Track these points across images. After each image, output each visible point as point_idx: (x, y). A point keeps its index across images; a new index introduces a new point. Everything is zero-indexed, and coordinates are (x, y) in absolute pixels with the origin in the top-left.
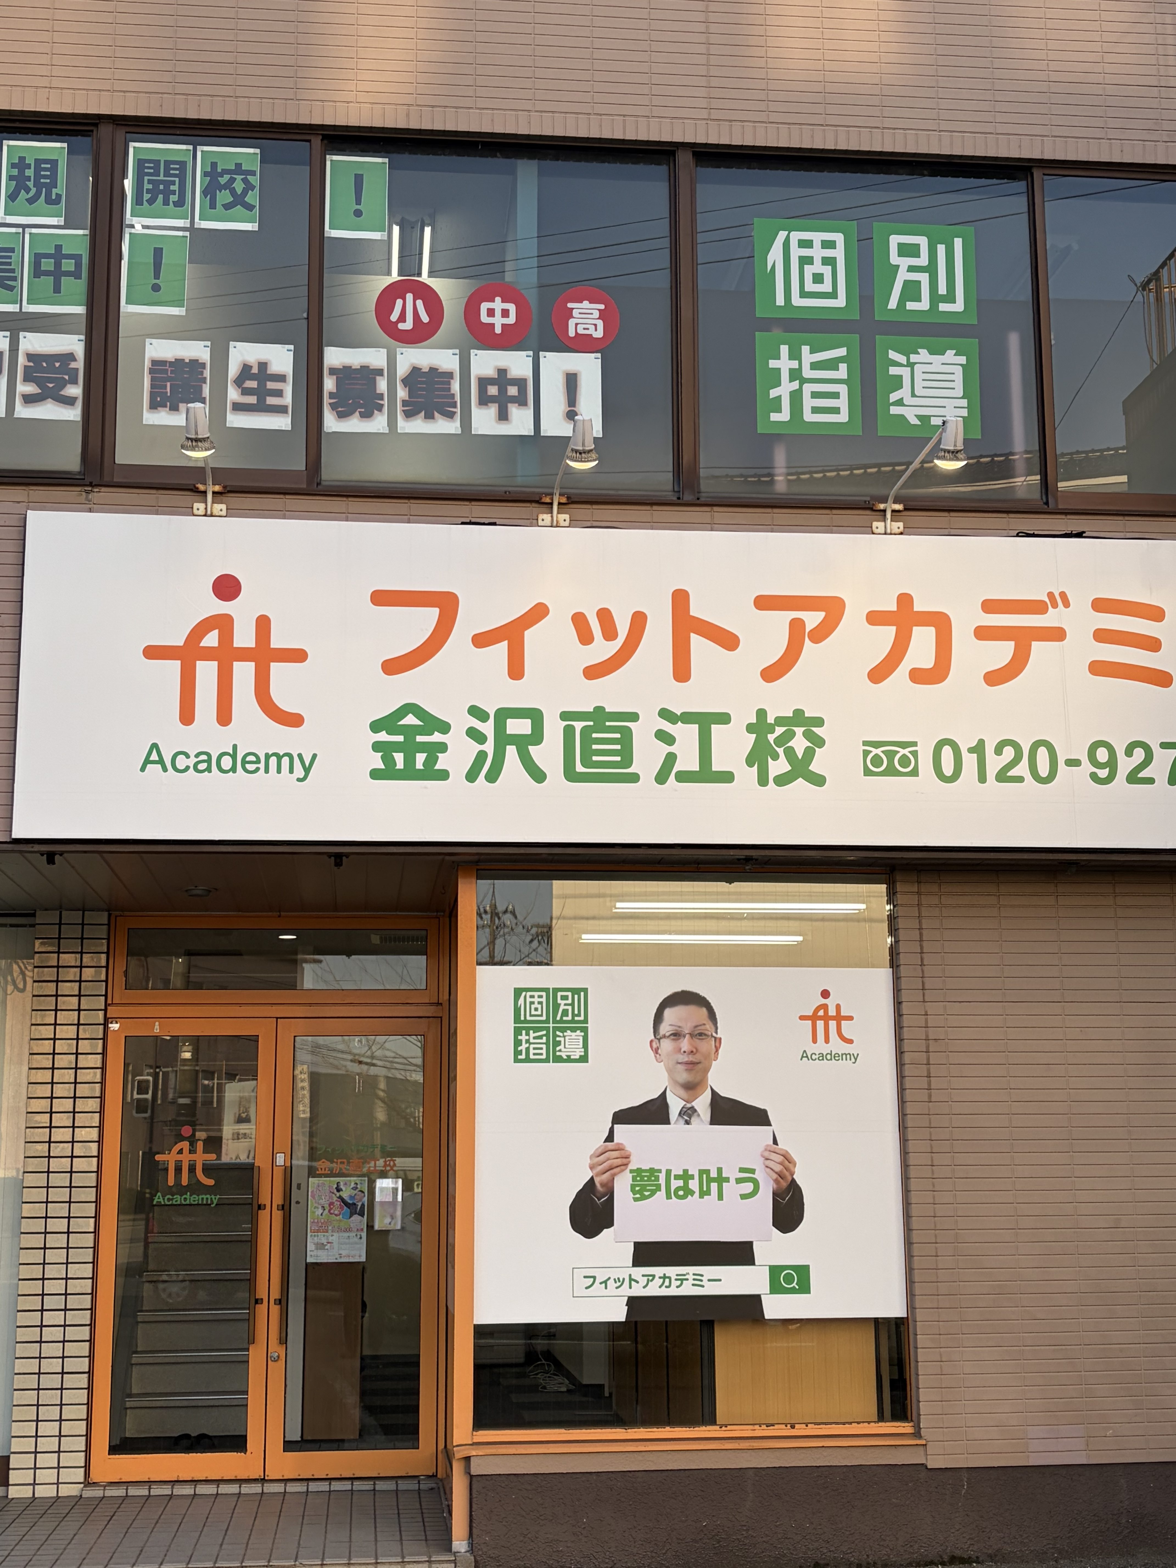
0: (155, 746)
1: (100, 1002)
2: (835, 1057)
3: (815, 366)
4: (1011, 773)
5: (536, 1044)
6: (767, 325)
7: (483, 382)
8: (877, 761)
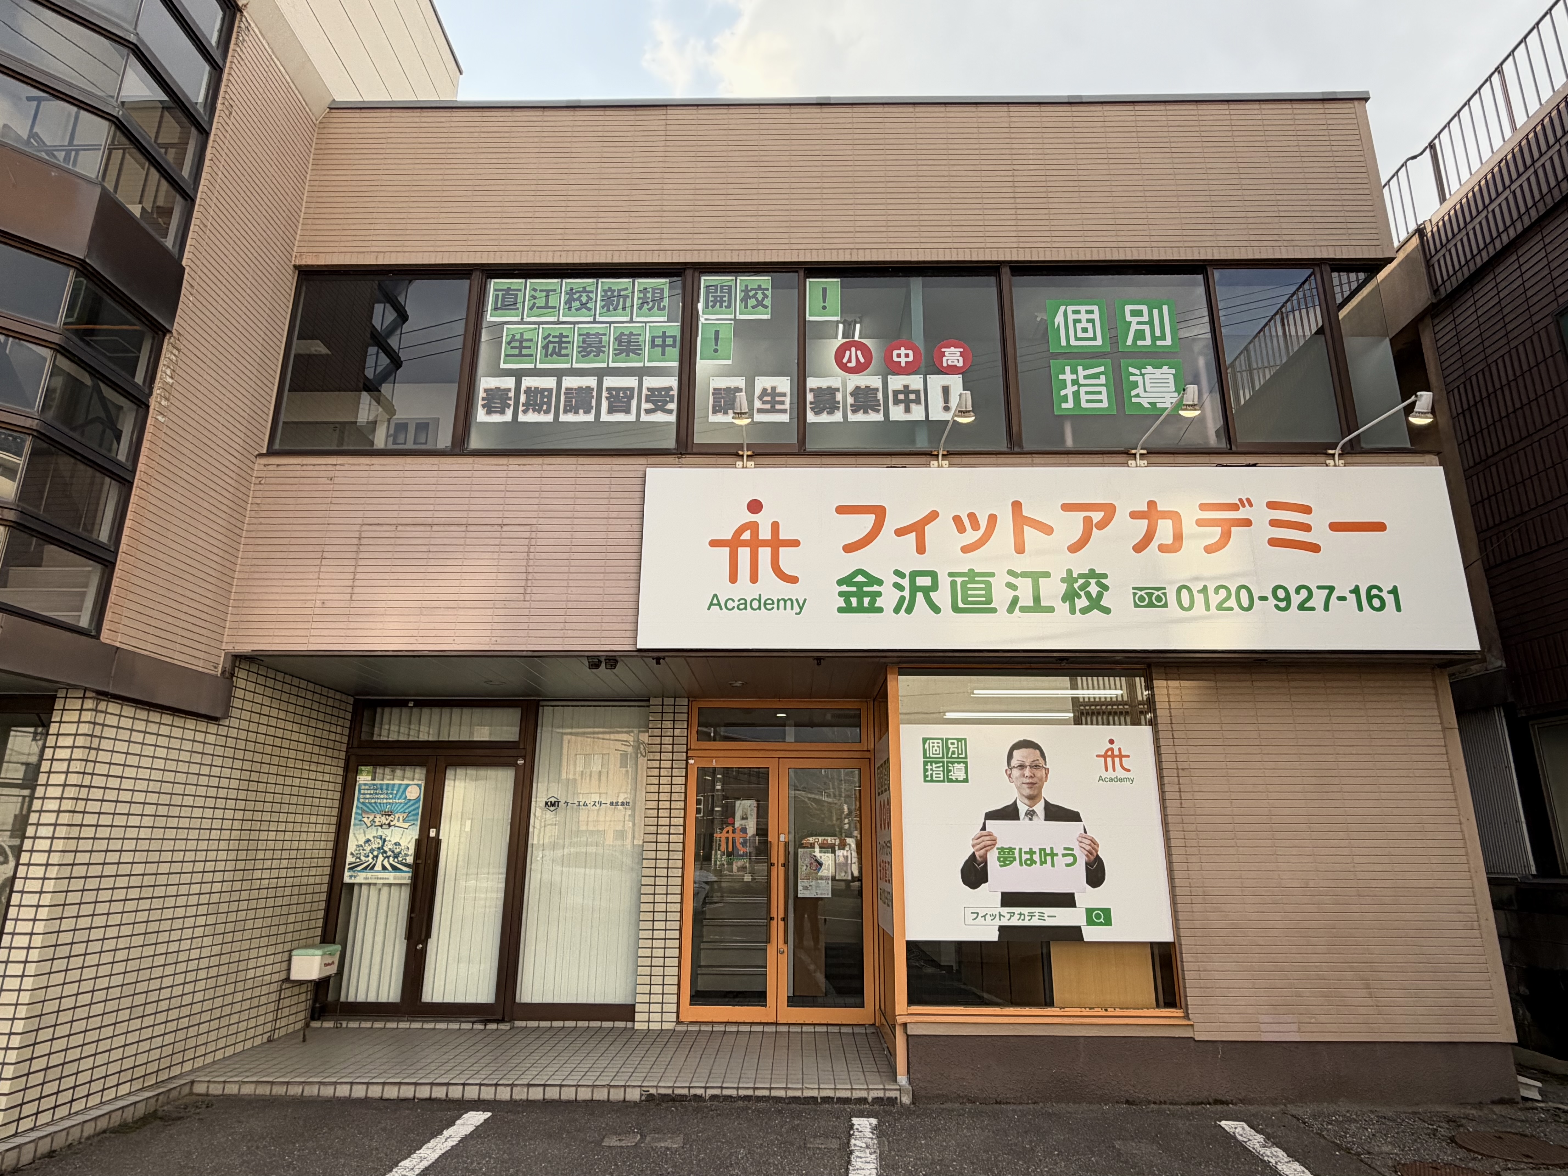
0: (715, 596)
1: (684, 748)
2: (1121, 780)
3: (1086, 377)
4: (1225, 605)
5: (937, 771)
6: (1056, 356)
7: (896, 393)
8: (1142, 599)
